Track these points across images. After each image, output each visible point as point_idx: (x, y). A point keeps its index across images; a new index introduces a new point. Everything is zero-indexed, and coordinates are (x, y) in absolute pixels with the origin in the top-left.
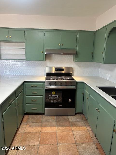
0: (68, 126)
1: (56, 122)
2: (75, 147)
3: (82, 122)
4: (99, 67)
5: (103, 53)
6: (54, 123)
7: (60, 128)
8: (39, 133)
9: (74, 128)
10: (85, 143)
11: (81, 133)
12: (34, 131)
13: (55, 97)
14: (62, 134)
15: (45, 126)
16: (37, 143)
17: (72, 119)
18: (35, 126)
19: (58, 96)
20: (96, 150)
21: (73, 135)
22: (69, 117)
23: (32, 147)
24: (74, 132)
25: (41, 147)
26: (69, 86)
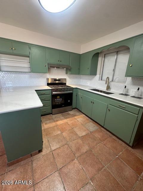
0: (72, 117)
1: (63, 116)
2: (83, 127)
3: (78, 113)
4: (81, 79)
5: (88, 69)
6: (62, 118)
7: (68, 119)
8: (56, 126)
9: (76, 117)
10: (87, 123)
11: (82, 119)
12: (52, 126)
13: (59, 100)
14: (71, 122)
15: (57, 121)
16: (59, 132)
17: (71, 112)
18: (50, 123)
19: (61, 99)
20: (94, 125)
21: (78, 121)
22: (69, 112)
23: (58, 135)
24: (78, 119)
25: (64, 134)
26: (65, 91)
